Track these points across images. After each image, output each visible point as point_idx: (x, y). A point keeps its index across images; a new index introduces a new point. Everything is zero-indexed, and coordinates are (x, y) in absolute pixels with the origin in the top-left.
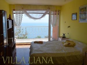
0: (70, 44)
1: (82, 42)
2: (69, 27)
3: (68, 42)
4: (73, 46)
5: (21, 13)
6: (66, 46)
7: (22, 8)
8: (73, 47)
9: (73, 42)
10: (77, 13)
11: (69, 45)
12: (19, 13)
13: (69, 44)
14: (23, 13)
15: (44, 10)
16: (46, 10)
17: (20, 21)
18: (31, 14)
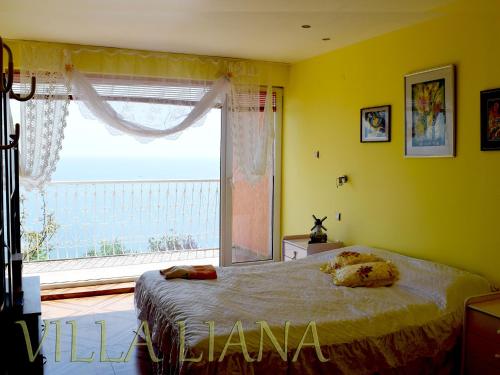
0: (370, 274)
1: (428, 260)
2: (346, 178)
3: (355, 263)
4: (389, 280)
5: (60, 97)
6: (350, 284)
7: (68, 68)
8: (388, 286)
9: (382, 260)
10: (390, 107)
11: (365, 279)
12: (47, 97)
13: (366, 271)
14: (71, 98)
15: (195, 83)
16: (209, 84)
17: (54, 147)
18: (123, 103)
